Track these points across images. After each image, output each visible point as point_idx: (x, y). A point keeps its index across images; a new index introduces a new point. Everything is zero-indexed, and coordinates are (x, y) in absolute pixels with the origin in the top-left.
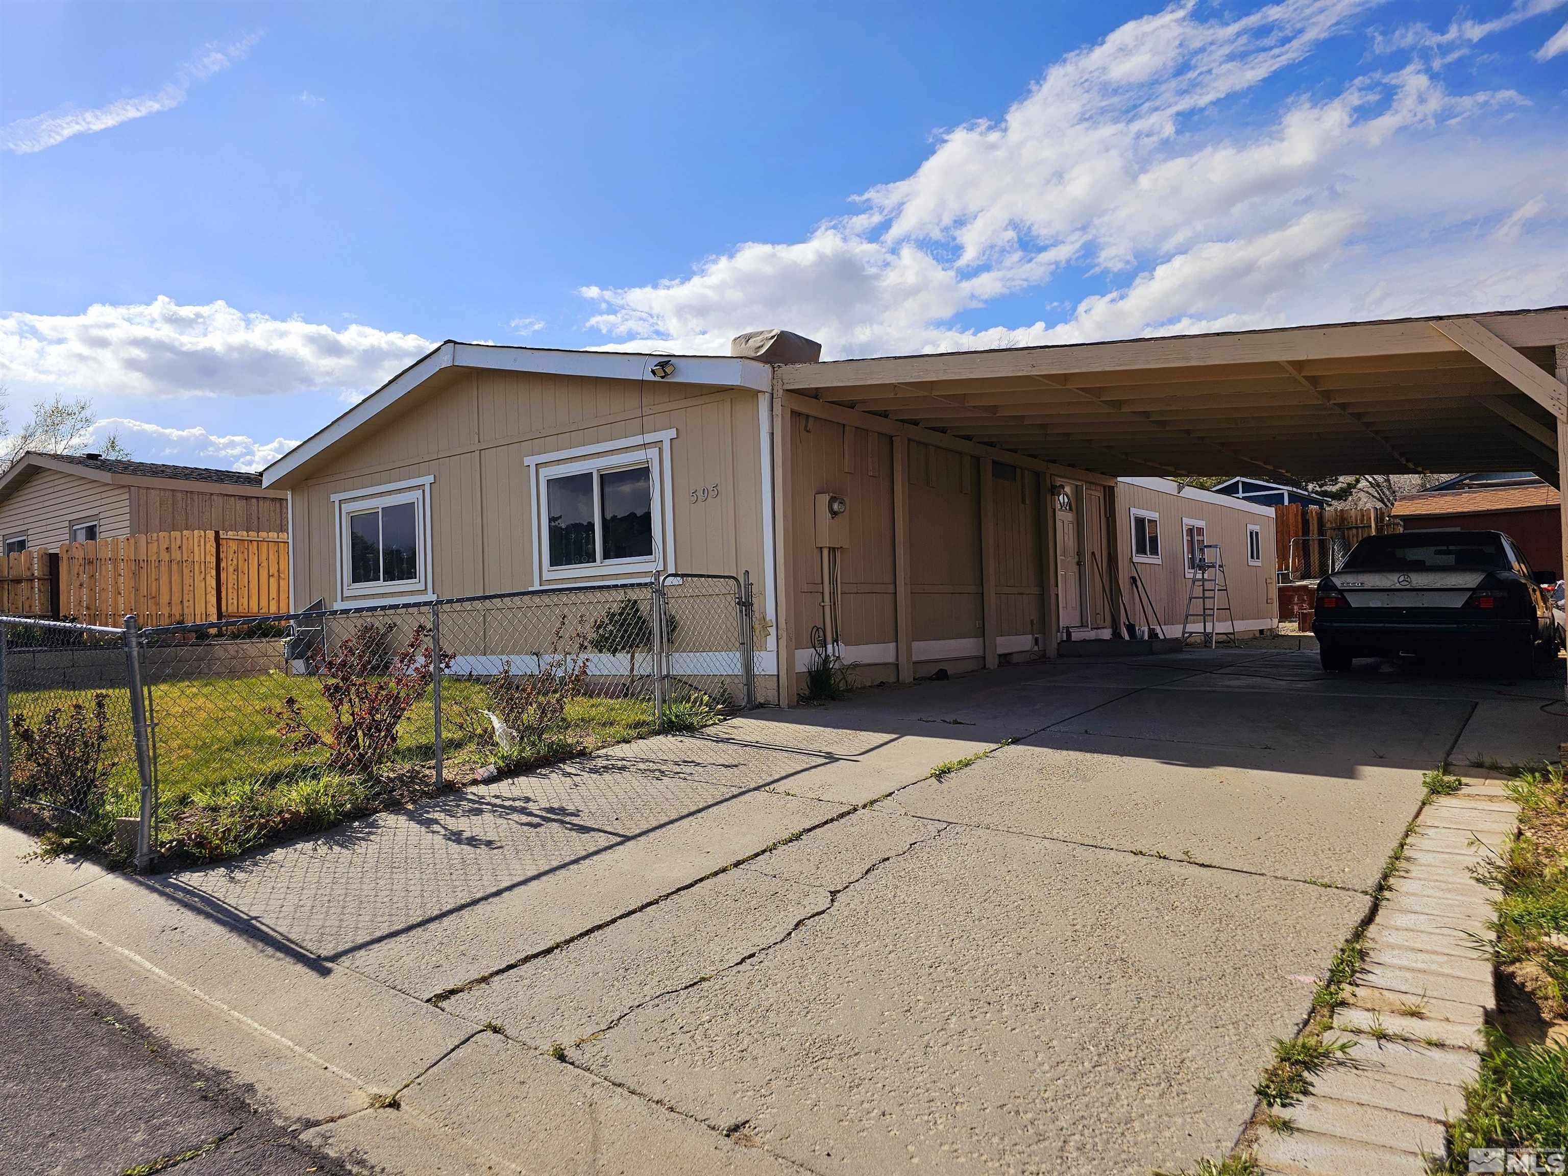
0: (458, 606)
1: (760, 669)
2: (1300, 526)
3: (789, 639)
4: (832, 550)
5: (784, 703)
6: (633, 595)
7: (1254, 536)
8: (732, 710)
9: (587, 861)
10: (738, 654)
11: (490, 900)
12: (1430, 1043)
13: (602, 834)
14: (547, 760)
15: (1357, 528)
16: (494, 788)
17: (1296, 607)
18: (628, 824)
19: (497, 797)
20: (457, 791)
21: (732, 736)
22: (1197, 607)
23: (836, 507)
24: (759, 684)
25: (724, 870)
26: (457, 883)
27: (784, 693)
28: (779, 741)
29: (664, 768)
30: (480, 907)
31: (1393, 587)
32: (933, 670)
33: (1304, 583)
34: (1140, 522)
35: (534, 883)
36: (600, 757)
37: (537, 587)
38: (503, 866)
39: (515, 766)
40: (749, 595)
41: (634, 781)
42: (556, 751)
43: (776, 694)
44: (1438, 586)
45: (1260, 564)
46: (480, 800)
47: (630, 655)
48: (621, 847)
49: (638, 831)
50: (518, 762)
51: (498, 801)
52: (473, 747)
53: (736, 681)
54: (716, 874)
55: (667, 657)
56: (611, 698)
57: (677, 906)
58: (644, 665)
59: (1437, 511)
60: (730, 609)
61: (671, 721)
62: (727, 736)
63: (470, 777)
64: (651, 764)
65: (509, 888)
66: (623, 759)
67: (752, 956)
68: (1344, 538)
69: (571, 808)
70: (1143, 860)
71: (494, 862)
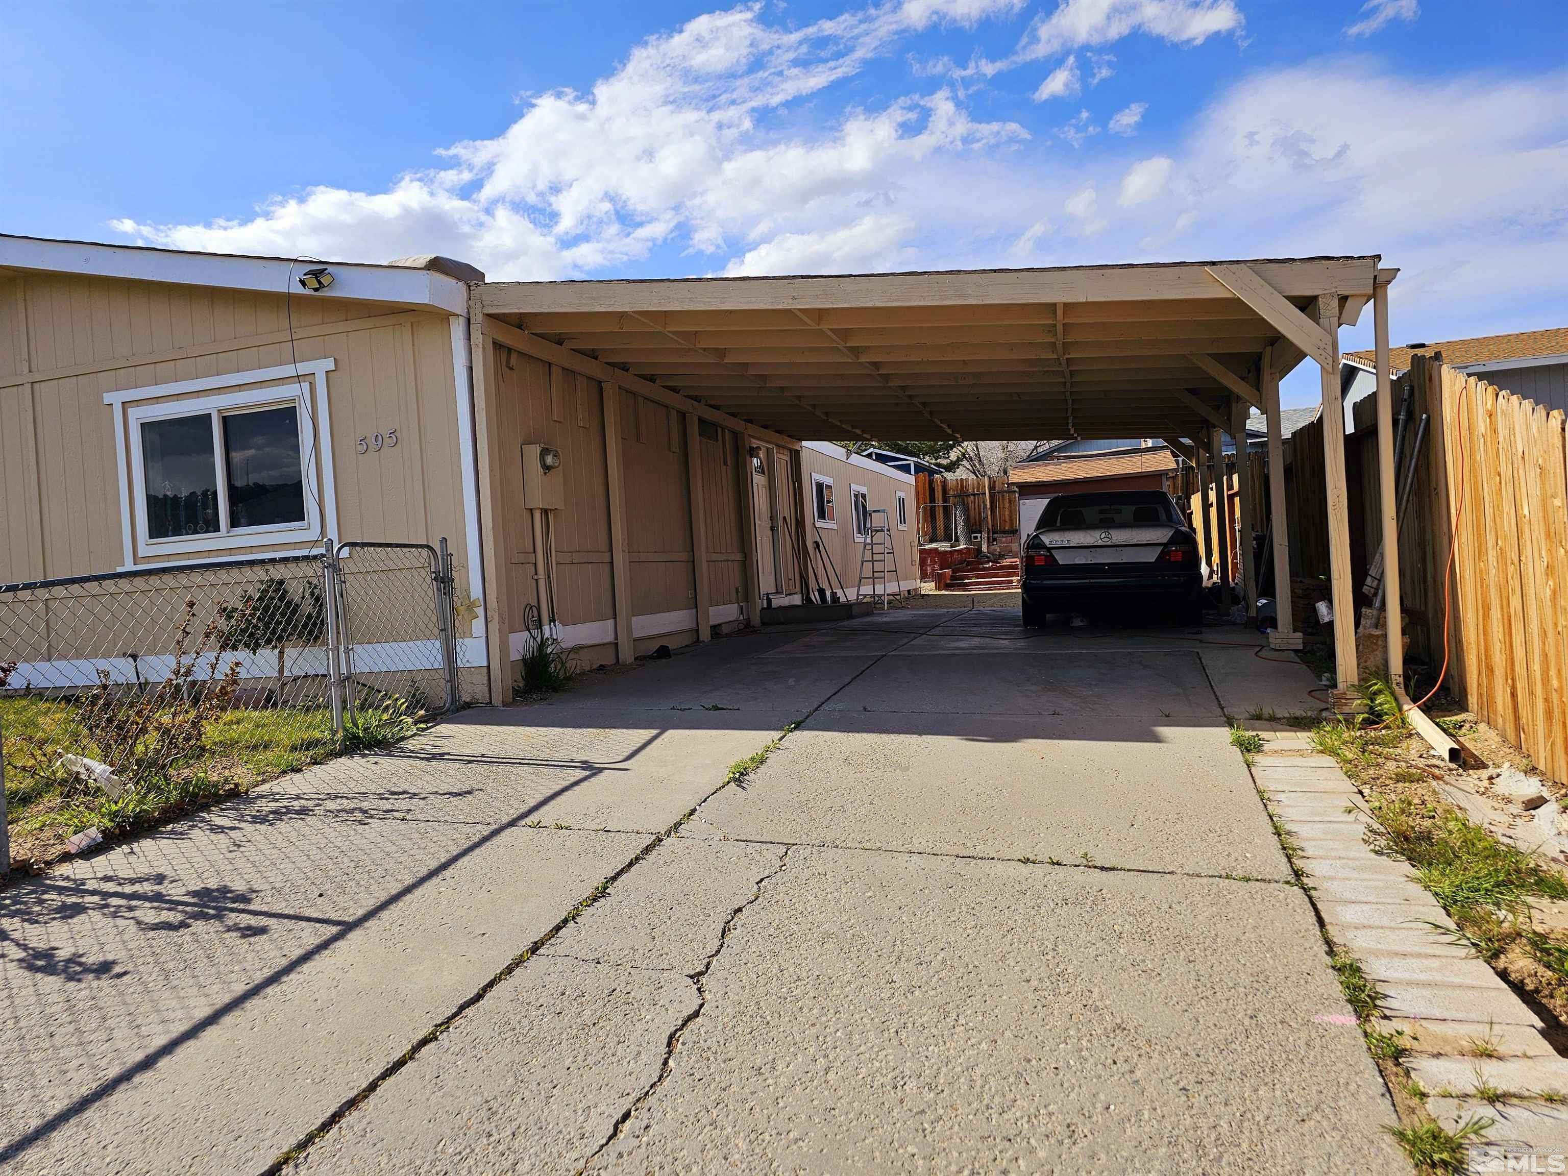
0: (26, 595)
1: (465, 660)
2: (928, 494)
3: (502, 622)
4: (545, 512)
5: (497, 700)
6: (277, 573)
7: (902, 502)
8: (436, 716)
9: (292, 976)
10: (438, 644)
11: (137, 1079)
12: (1551, 1100)
13: (304, 924)
14: (182, 809)
15: (974, 495)
16: (101, 864)
17: (929, 568)
18: (342, 900)
19: (107, 879)
20: (38, 875)
21: (446, 750)
22: (867, 571)
23: (549, 460)
24: (464, 679)
25: (518, 962)
26: (63, 1053)
27: (497, 686)
28: (511, 751)
29: (365, 805)
30: (119, 1096)
31: (1096, 544)
32: (655, 646)
33: (933, 546)
34: (820, 486)
35: (212, 1032)
36: (262, 796)
37: (129, 567)
38: (147, 1007)
39: (131, 824)
40: (448, 568)
41: (327, 830)
42: (195, 795)
43: (487, 689)
44: (1134, 542)
45: (905, 529)
46: (78, 888)
47: (277, 651)
48: (340, 944)
49: (360, 912)
50: (135, 817)
51: (110, 887)
52: (53, 799)
53: (437, 676)
54: (509, 970)
55: (347, 651)
56: (255, 708)
57: (469, 1039)
58: (299, 662)
59: (1045, 479)
60: (425, 586)
61: (355, 737)
62: (437, 751)
63: (57, 850)
64: (345, 801)
65: (168, 1049)
66: (298, 797)
67: (626, 1116)
68: (964, 504)
69: (239, 886)
70: (1038, 870)
71: (128, 999)
